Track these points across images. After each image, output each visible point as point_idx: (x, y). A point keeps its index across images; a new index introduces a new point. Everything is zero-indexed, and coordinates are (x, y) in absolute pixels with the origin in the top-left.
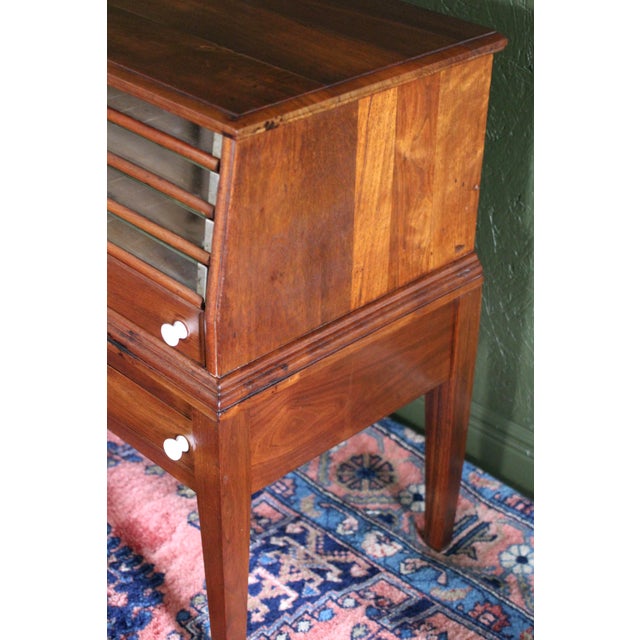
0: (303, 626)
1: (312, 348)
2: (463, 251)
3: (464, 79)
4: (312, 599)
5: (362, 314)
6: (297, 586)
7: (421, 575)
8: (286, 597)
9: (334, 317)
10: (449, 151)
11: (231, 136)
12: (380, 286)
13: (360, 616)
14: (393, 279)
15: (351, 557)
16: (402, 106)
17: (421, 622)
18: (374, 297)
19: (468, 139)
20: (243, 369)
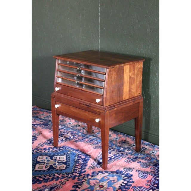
0: (116, 160)
2: (140, 94)
3: (139, 65)
4: (117, 157)
5: (125, 101)
6: (115, 155)
7: (136, 154)
8: (112, 157)
9: (121, 101)
10: (137, 77)
11: (108, 68)
12: (127, 98)
13: (126, 158)
14: (129, 97)
15: (123, 153)
16: (130, 68)
18: (127, 99)
19: (140, 75)
20: (108, 106)
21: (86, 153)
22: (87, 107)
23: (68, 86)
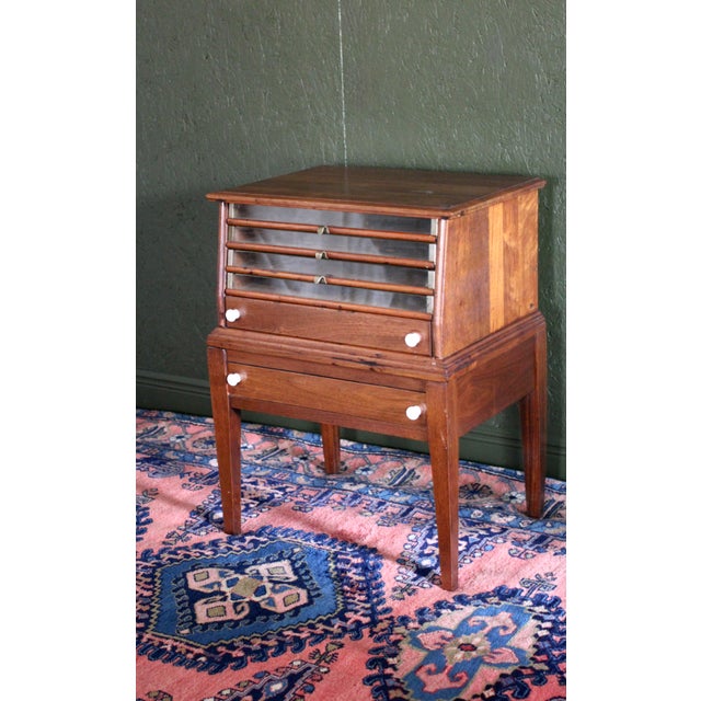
0: (477, 555)
1: (479, 349)
2: (533, 308)
3: (528, 203)
5: (496, 335)
6: (466, 539)
7: (535, 525)
9: (485, 335)
10: (524, 245)
11: (446, 218)
12: (501, 323)
13: (509, 545)
14: (506, 319)
15: (487, 526)
16: (505, 214)
17: (547, 546)
18: (499, 327)
19: (531, 239)
20: (452, 355)
21: (357, 541)
22: (367, 367)
23: (280, 301)
